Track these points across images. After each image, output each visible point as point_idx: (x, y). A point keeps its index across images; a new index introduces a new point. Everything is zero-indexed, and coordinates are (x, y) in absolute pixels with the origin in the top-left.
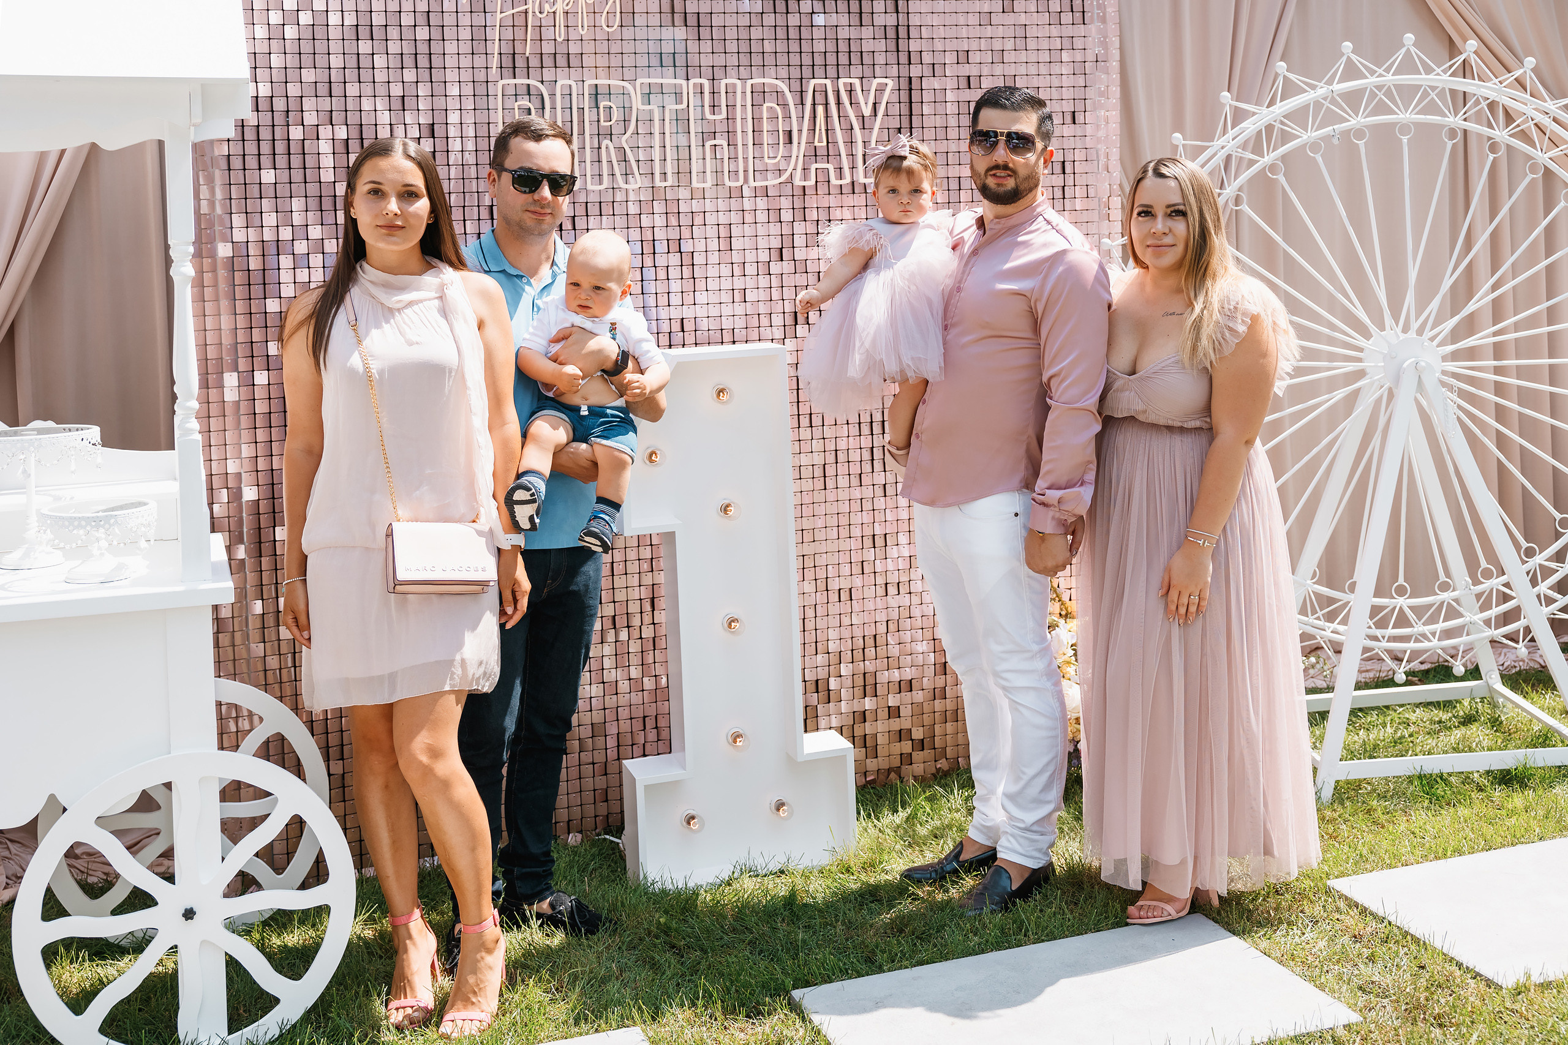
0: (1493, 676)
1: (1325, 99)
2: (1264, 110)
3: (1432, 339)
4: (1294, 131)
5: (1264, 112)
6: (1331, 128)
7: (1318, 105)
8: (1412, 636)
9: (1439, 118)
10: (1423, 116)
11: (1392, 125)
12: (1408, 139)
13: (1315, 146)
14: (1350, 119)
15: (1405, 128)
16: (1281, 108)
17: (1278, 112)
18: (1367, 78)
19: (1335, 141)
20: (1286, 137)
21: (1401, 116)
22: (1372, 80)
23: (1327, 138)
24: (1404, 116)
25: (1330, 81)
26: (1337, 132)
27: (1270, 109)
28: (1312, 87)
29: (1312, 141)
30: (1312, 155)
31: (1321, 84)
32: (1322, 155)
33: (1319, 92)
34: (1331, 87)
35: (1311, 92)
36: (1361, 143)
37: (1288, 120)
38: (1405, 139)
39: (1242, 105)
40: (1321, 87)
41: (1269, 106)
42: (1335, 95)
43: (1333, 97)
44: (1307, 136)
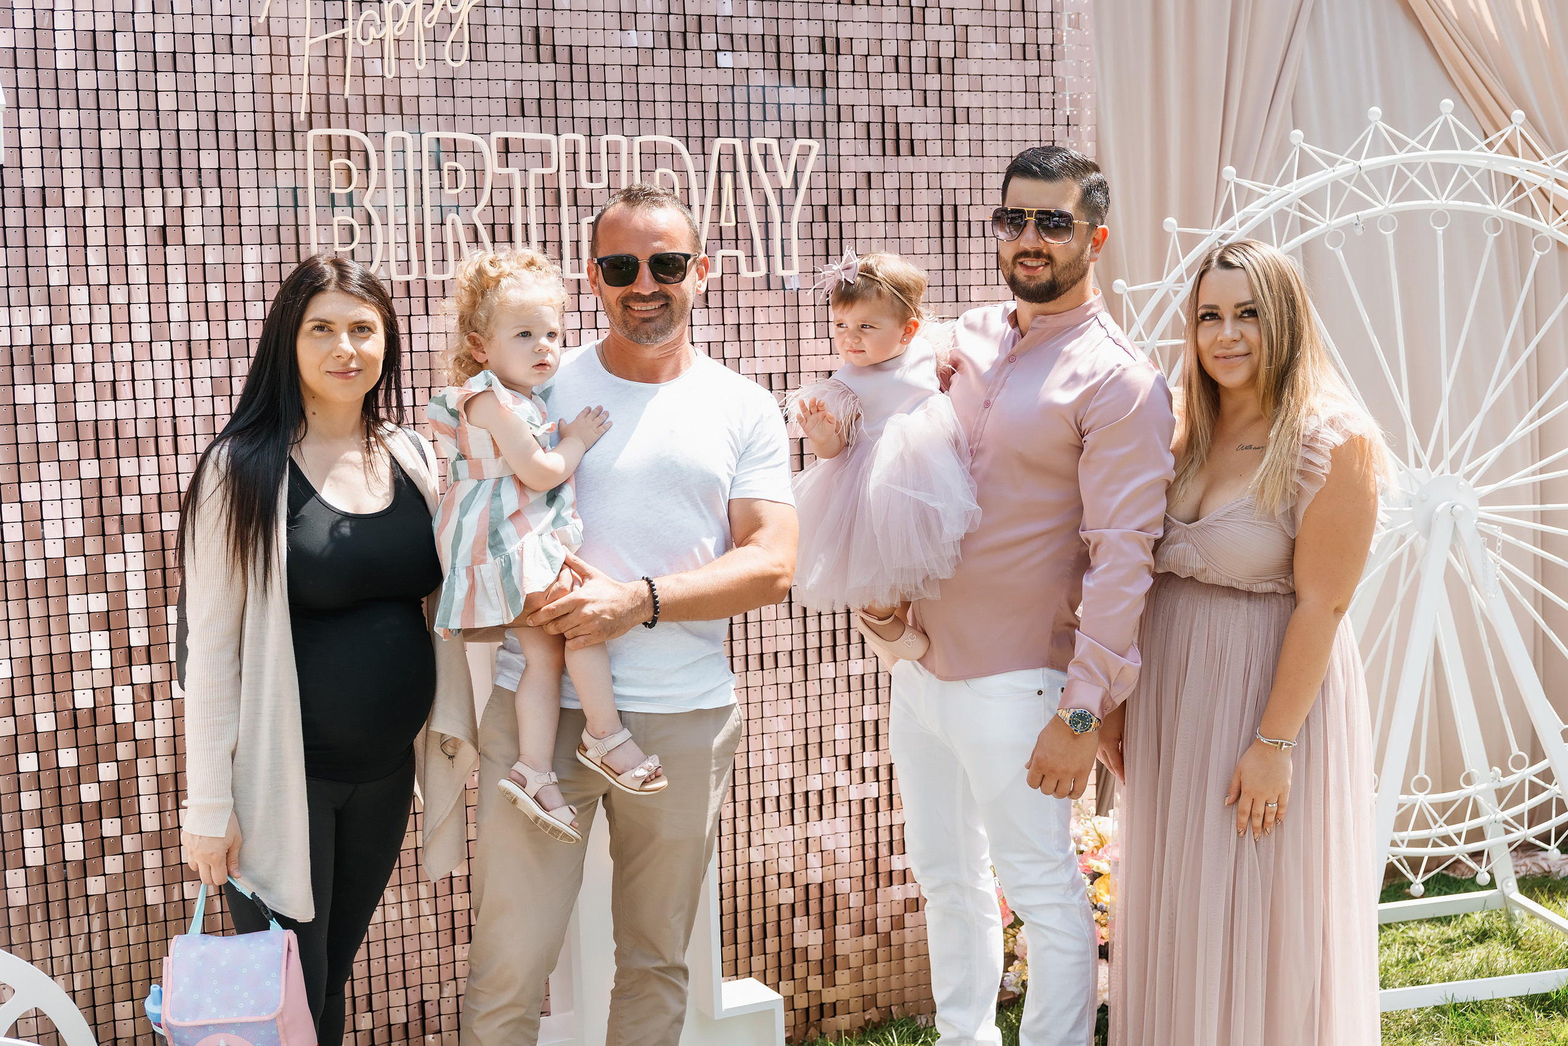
1: (1348, 179)
2: (1276, 191)
4: (1308, 218)
5: (1273, 193)
6: (1354, 214)
7: (1337, 187)
9: (1479, 205)
10: (1460, 203)
11: (1425, 212)
12: (1443, 230)
13: (1334, 237)
14: (1376, 203)
15: (1440, 217)
16: (1298, 187)
17: (1295, 192)
18: (1394, 153)
19: (1359, 231)
20: (1301, 226)
21: (1435, 201)
23: (1348, 228)
24: (1439, 202)
25: (1355, 155)
26: (1361, 220)
27: (1285, 188)
28: (1331, 162)
29: (1332, 230)
30: (1331, 248)
31: (1344, 158)
32: (1342, 249)
33: (1341, 170)
34: (1358, 163)
35: (1331, 169)
36: (1389, 234)
37: (1303, 204)
38: (1440, 230)
39: (1246, 183)
40: (1344, 163)
41: (1280, 185)
42: (1362, 172)
43: (1360, 176)
44: (1325, 224)
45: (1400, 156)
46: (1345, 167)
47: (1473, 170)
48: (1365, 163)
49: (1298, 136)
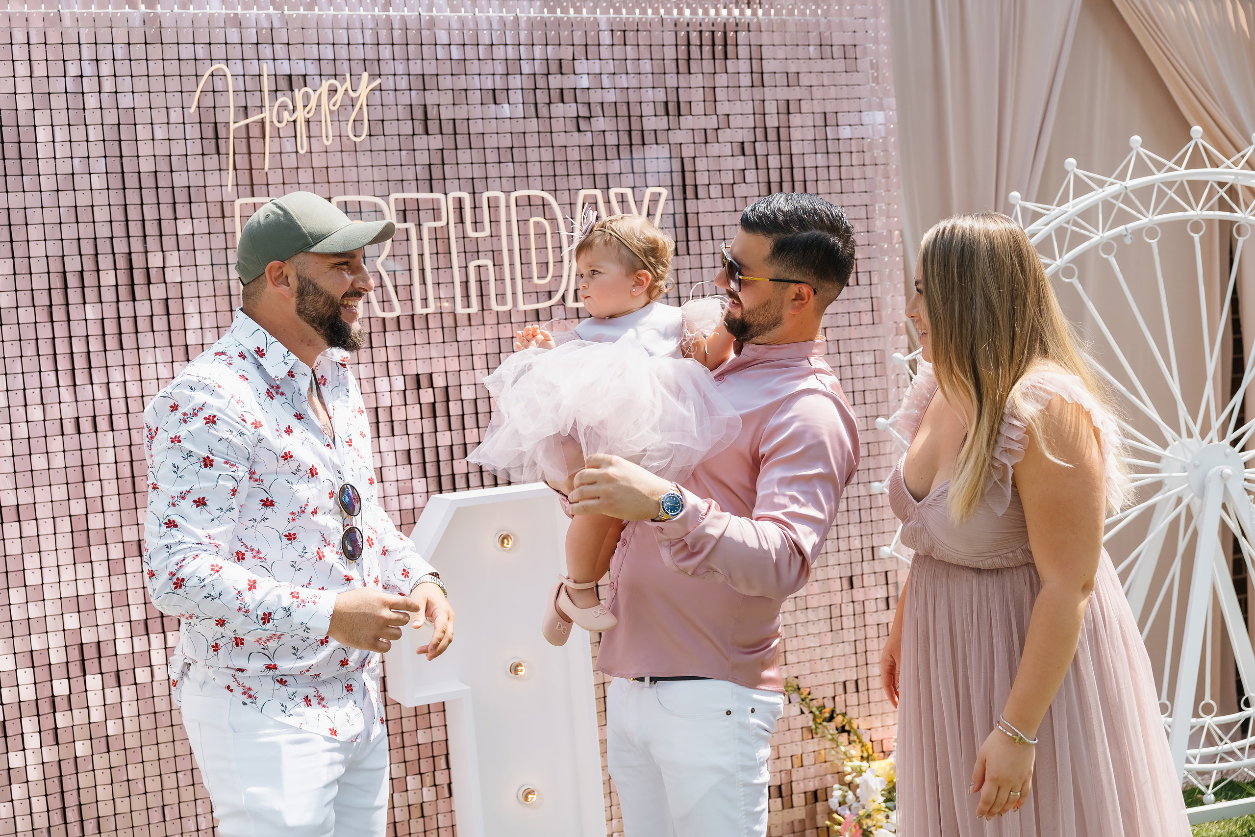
1: (1116, 197)
2: (1055, 210)
4: (1085, 232)
5: (1053, 212)
6: (1122, 227)
7: (1107, 205)
9: (1228, 214)
10: (1213, 213)
11: (1184, 222)
12: (1200, 237)
13: (1107, 247)
14: (1139, 216)
15: (1196, 225)
16: (1074, 206)
17: (1070, 210)
18: (1154, 174)
19: (1128, 241)
20: (1077, 239)
21: (1190, 213)
22: (1160, 176)
23: (1119, 238)
24: (1195, 213)
25: (1122, 177)
26: (1130, 231)
27: (1063, 207)
28: (1101, 184)
29: (1105, 241)
30: (1105, 256)
31: (1111, 180)
32: (1115, 256)
33: (1109, 190)
34: (1124, 184)
35: (1100, 190)
36: (1154, 242)
37: (1080, 221)
38: (1196, 237)
39: (1027, 204)
40: (1112, 184)
41: (1059, 205)
42: (1128, 191)
43: (1126, 194)
44: (1098, 236)
46: (1113, 188)
47: (1222, 185)
48: (1130, 183)
49: (1072, 164)
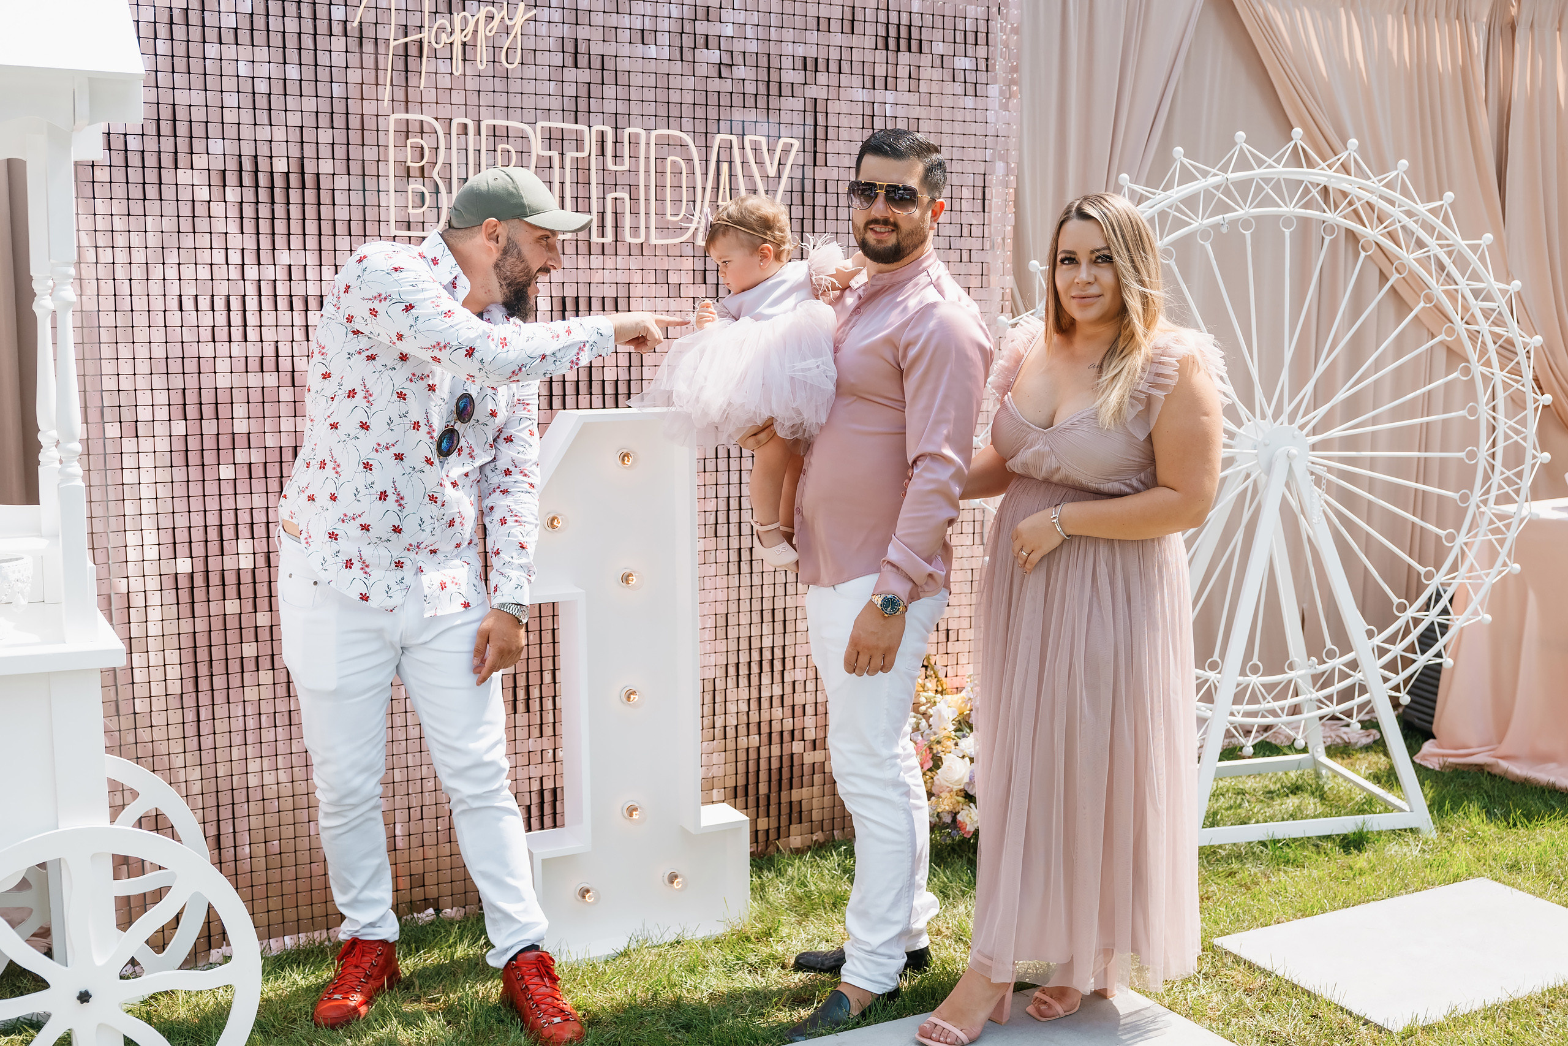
0: (1319, 750)
1: (1217, 188)
2: (1160, 195)
3: (1302, 428)
4: (1186, 218)
5: (1158, 197)
6: (1221, 217)
7: (1208, 194)
8: (1258, 712)
9: (1319, 213)
10: (1304, 211)
11: (1277, 217)
12: (1290, 232)
13: (1204, 234)
14: (1237, 207)
15: (1288, 221)
16: (1179, 192)
17: (1175, 196)
18: (1254, 169)
19: (1224, 230)
20: (1180, 224)
21: (1284, 209)
23: (1216, 227)
24: (1287, 209)
25: (1224, 169)
26: (1226, 221)
27: (1167, 193)
28: (1205, 174)
29: (1203, 228)
30: (1202, 242)
31: (1215, 171)
32: (1211, 243)
33: (1211, 180)
34: (1226, 176)
35: (1204, 180)
36: (1248, 233)
37: (1182, 206)
38: (1287, 232)
39: (1135, 187)
40: (1215, 175)
41: (1164, 190)
42: (1229, 183)
43: (1227, 185)
44: (1198, 223)
45: (1258, 172)
46: (1215, 179)
47: (1315, 185)
48: (1232, 175)
49: (1180, 152)
